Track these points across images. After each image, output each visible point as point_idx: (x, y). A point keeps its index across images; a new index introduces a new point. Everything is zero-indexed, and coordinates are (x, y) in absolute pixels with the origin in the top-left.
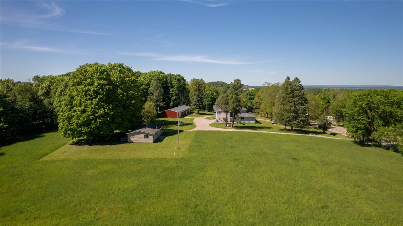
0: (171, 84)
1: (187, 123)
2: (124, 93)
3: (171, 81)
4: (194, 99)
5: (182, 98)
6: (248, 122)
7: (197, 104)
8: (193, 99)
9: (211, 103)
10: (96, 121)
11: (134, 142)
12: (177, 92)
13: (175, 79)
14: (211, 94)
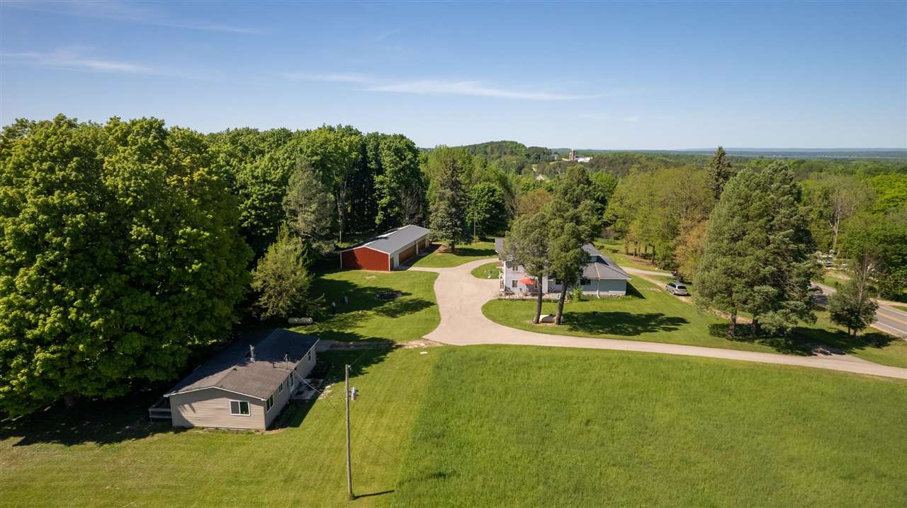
0: (379, 163)
1: (413, 297)
2: (158, 237)
3: (377, 155)
4: (439, 209)
5: (408, 202)
6: (603, 293)
7: (448, 226)
8: (437, 210)
9: (488, 216)
10: (29, 356)
11: (196, 425)
12: (394, 185)
13: (389, 148)
14: (489, 192)
